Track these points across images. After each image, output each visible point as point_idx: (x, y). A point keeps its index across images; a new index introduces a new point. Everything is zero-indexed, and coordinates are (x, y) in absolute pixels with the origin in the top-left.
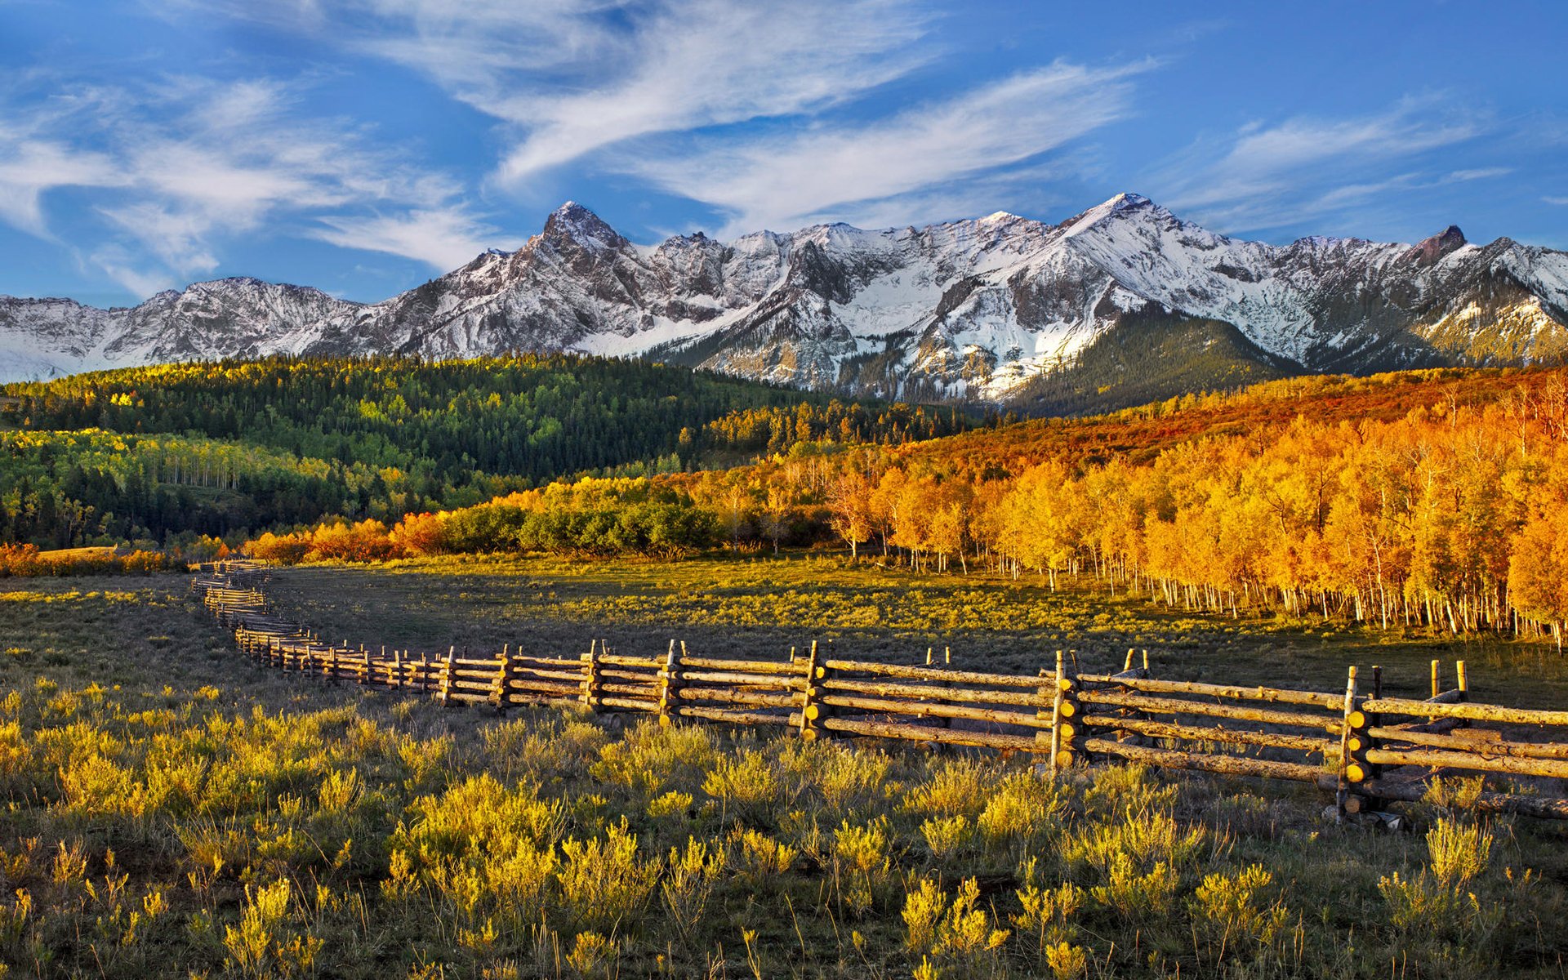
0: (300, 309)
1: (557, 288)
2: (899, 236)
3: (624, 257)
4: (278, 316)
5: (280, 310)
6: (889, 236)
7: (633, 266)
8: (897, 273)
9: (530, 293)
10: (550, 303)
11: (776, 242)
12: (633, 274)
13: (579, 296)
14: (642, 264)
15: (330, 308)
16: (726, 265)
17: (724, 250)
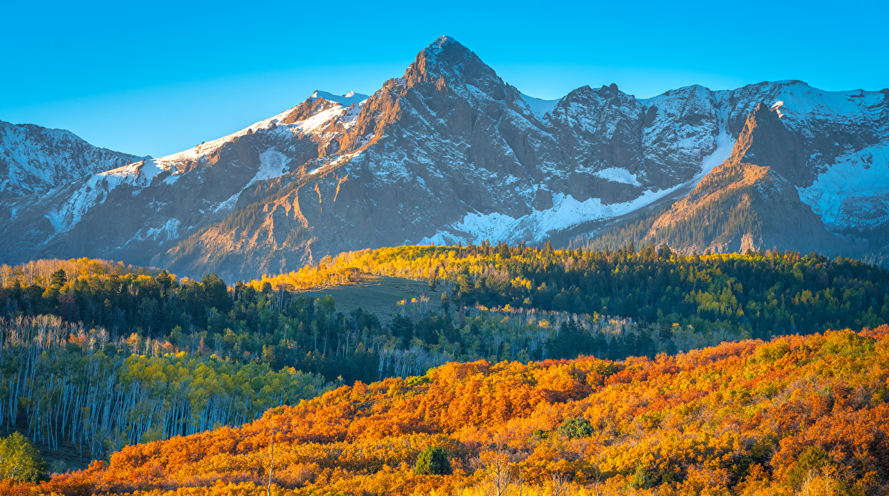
0: (49, 159)
1: (427, 149)
2: (871, 101)
3: (514, 113)
4: (21, 167)
5: (23, 160)
6: (858, 100)
7: (525, 124)
8: (868, 150)
9: (393, 155)
10: (419, 170)
11: (712, 102)
12: (525, 137)
13: (457, 162)
14: (536, 123)
15: (89, 159)
16: (647, 130)
17: (644, 109)
